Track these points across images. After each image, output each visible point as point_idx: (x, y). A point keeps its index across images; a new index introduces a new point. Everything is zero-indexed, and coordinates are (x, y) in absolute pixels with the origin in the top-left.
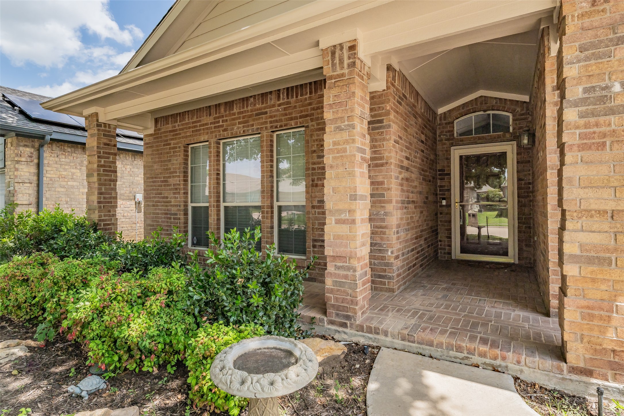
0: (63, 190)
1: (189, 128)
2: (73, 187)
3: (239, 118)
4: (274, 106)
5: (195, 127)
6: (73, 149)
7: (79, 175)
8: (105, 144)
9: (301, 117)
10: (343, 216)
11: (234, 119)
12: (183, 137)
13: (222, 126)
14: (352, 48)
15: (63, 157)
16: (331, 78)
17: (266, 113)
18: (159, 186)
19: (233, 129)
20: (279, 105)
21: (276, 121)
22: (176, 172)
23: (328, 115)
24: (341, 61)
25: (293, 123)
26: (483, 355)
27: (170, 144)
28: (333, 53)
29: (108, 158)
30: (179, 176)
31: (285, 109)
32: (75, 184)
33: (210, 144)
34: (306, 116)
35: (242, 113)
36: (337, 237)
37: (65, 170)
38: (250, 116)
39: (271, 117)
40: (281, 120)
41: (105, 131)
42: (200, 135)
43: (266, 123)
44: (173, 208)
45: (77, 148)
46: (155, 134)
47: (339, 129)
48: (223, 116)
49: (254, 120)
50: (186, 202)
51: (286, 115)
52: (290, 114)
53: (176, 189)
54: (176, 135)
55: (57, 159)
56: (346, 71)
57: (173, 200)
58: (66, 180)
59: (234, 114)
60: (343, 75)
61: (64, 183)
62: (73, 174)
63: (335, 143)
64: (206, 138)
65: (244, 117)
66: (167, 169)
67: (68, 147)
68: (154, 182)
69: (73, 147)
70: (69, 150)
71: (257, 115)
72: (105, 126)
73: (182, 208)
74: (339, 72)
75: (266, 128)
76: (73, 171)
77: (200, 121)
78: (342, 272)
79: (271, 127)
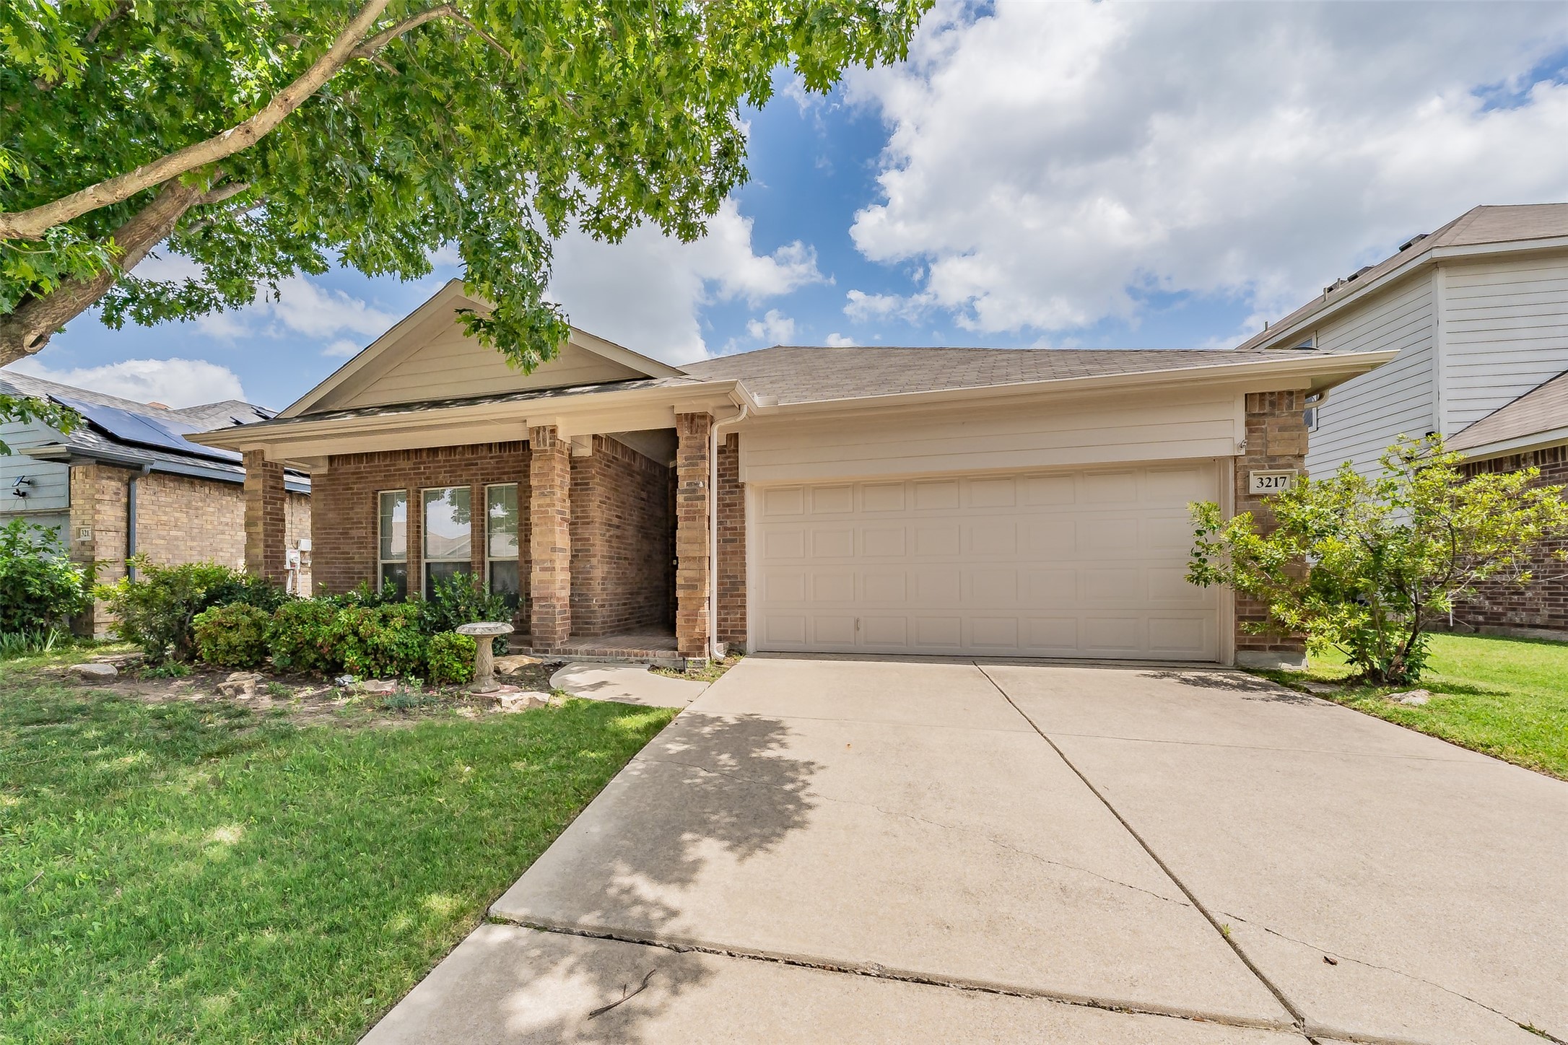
0: (162, 542)
1: (380, 472)
2: (176, 538)
3: (445, 466)
4: (485, 458)
5: (388, 471)
6: (176, 484)
7: (185, 520)
8: (272, 487)
9: (514, 473)
10: (545, 565)
11: (440, 467)
12: (371, 482)
13: (424, 473)
14: (553, 431)
15: (164, 494)
16: (537, 451)
17: (477, 464)
18: (337, 539)
19: (437, 478)
20: (491, 458)
21: (488, 474)
22: (362, 523)
23: (533, 482)
24: (544, 440)
25: (505, 477)
26: (636, 655)
27: (351, 489)
28: (538, 433)
29: (275, 504)
30: (366, 528)
31: (497, 462)
32: (179, 534)
33: (408, 492)
34: (519, 472)
35: (449, 461)
36: (541, 582)
37: (166, 513)
38: (460, 465)
39: (482, 469)
40: (493, 474)
41: (272, 471)
42: (394, 481)
43: (476, 474)
44: (357, 566)
45: (183, 482)
46: (329, 475)
47: (543, 494)
48: (425, 463)
49: (463, 470)
50: (375, 559)
51: (498, 468)
52: (504, 468)
53: (362, 543)
54: (361, 478)
55: (153, 498)
56: (548, 448)
57: (357, 556)
58: (167, 528)
59: (439, 461)
60: (546, 451)
61: (165, 533)
62: (177, 520)
63: (539, 506)
64: (403, 485)
65: (450, 467)
66: (348, 519)
67: (170, 481)
68: (328, 534)
69: (177, 480)
70: (172, 485)
71: (466, 465)
72: (272, 466)
73: (371, 565)
74: (542, 448)
75: (477, 480)
76: (177, 515)
77: (394, 465)
78: (545, 610)
79: (483, 479)
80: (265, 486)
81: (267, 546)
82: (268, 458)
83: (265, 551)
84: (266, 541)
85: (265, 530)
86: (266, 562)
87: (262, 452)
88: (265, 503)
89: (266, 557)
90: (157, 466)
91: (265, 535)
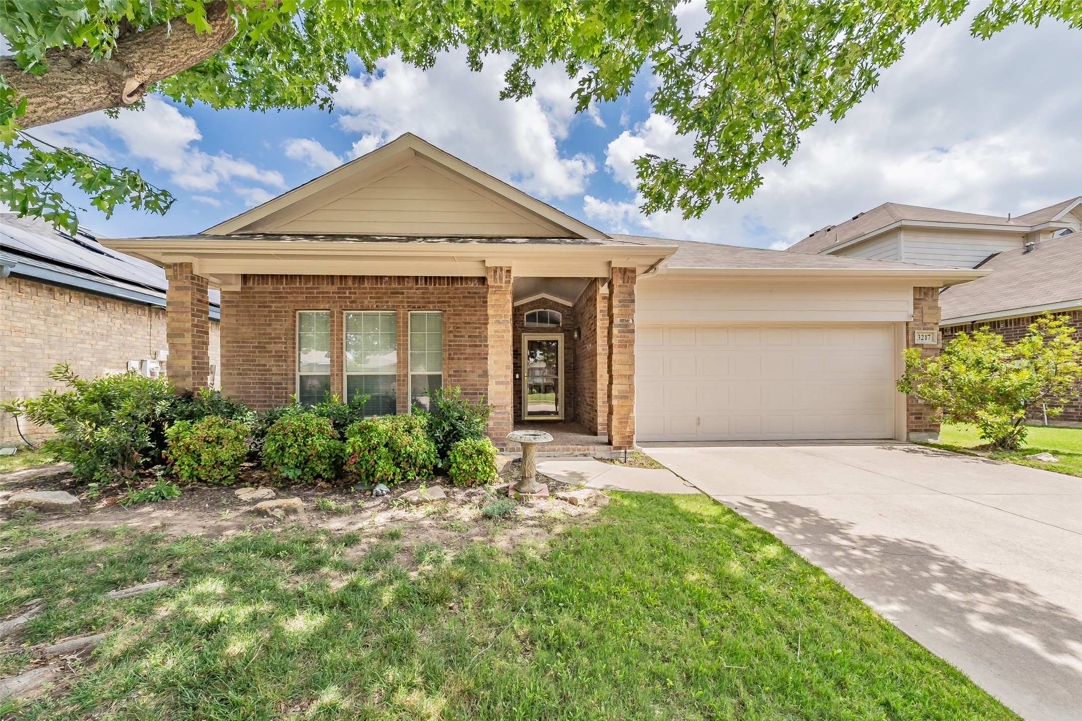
0: (16, 349)
1: (302, 293)
2: (33, 346)
3: (371, 293)
4: (411, 288)
5: (310, 293)
6: (34, 289)
7: (43, 328)
8: (199, 300)
9: (438, 302)
11: (365, 293)
12: (291, 302)
13: (349, 298)
14: (509, 271)
15: (19, 299)
16: (492, 287)
17: (403, 293)
18: (250, 352)
19: (362, 302)
20: (417, 289)
21: (414, 302)
22: (281, 338)
23: (490, 312)
24: (501, 278)
25: (431, 306)
27: (270, 307)
28: (495, 272)
29: (201, 317)
30: (285, 343)
31: (423, 293)
32: (37, 341)
33: (332, 313)
34: (444, 302)
35: (375, 289)
36: (497, 393)
37: (21, 319)
38: (385, 293)
39: (408, 298)
40: (418, 302)
41: (198, 285)
42: (317, 302)
43: (403, 302)
44: (274, 377)
45: (42, 288)
46: (242, 293)
47: (498, 322)
48: (350, 288)
49: (389, 297)
50: (294, 371)
51: (424, 298)
52: (428, 298)
53: (281, 356)
54: (280, 297)
56: (503, 285)
57: (274, 368)
58: (22, 335)
59: (365, 288)
60: (501, 287)
61: (20, 340)
62: (34, 327)
63: (496, 331)
64: (327, 306)
65: (377, 293)
66: (264, 334)
67: (26, 285)
68: (240, 347)
69: (33, 286)
70: (28, 290)
71: (392, 293)
72: (198, 280)
73: (291, 376)
74: (498, 284)
75: (403, 307)
76: (33, 321)
77: (318, 288)
78: (500, 416)
79: (409, 306)
80: (193, 299)
81: (194, 358)
82: (196, 272)
83: (193, 363)
84: (193, 352)
85: (193, 342)
86: (194, 373)
87: (190, 265)
88: (193, 315)
89: (194, 368)
90: (19, 269)
91: (194, 347)
